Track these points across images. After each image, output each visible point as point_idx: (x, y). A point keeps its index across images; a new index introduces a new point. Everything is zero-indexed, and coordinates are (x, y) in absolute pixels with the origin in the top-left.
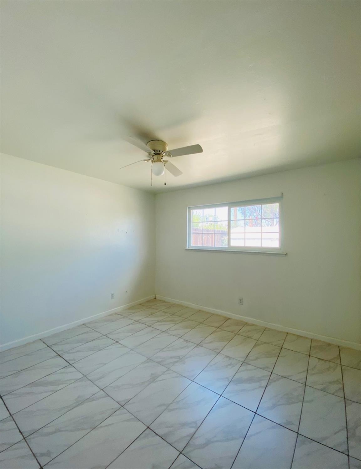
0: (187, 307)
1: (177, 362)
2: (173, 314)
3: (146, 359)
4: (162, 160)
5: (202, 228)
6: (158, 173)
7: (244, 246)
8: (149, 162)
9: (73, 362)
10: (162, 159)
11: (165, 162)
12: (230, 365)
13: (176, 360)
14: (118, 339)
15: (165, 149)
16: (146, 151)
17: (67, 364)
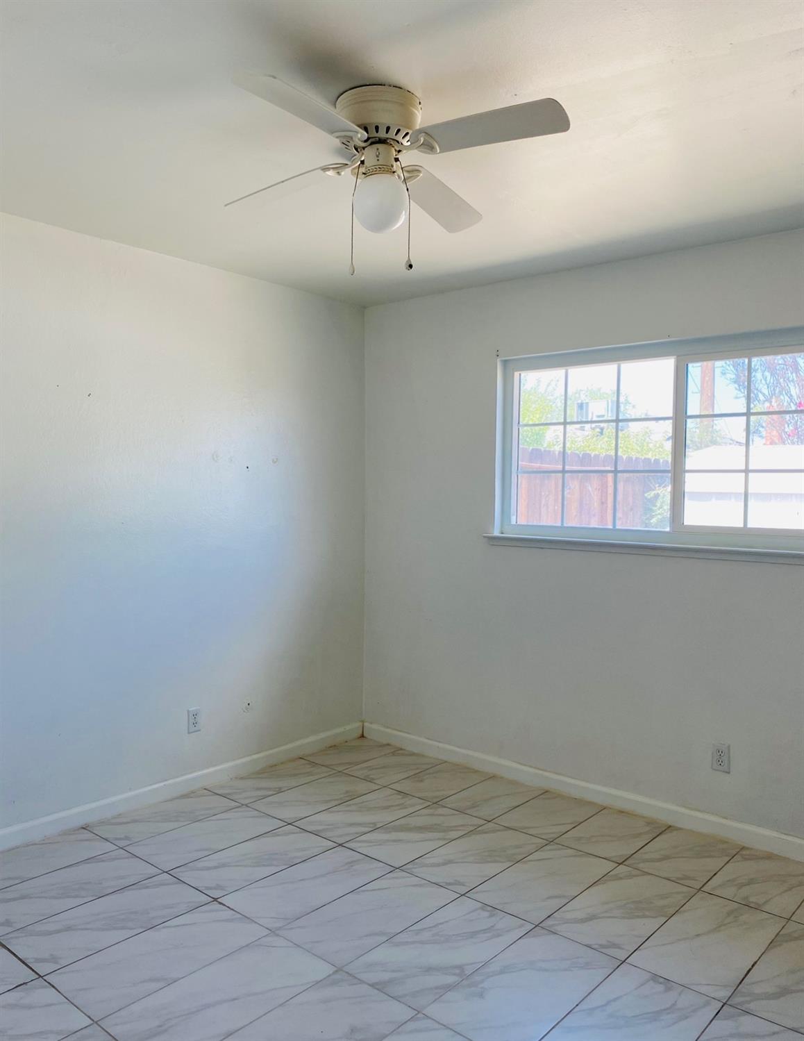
0: (493, 777)
1: (449, 988)
2: (437, 803)
3: (331, 970)
4: (396, 166)
5: (558, 448)
6: (381, 222)
7: (742, 526)
8: (343, 173)
9: (52, 967)
10: (397, 160)
11: (408, 172)
12: (671, 1009)
13: (451, 979)
14: (218, 887)
15: (408, 119)
16: (332, 132)
17: (27, 974)
